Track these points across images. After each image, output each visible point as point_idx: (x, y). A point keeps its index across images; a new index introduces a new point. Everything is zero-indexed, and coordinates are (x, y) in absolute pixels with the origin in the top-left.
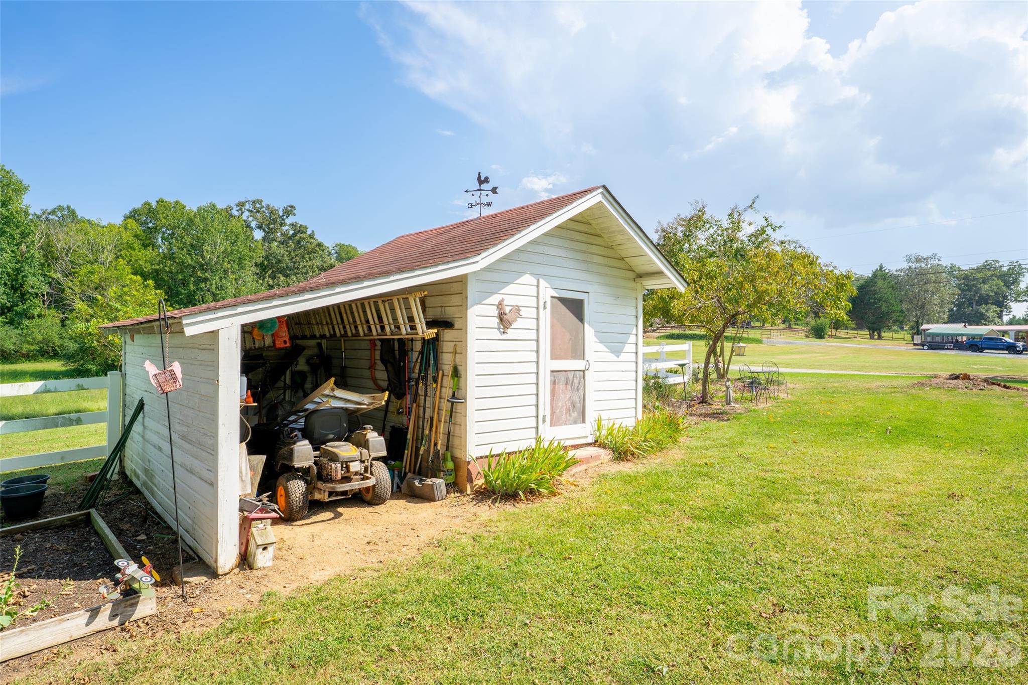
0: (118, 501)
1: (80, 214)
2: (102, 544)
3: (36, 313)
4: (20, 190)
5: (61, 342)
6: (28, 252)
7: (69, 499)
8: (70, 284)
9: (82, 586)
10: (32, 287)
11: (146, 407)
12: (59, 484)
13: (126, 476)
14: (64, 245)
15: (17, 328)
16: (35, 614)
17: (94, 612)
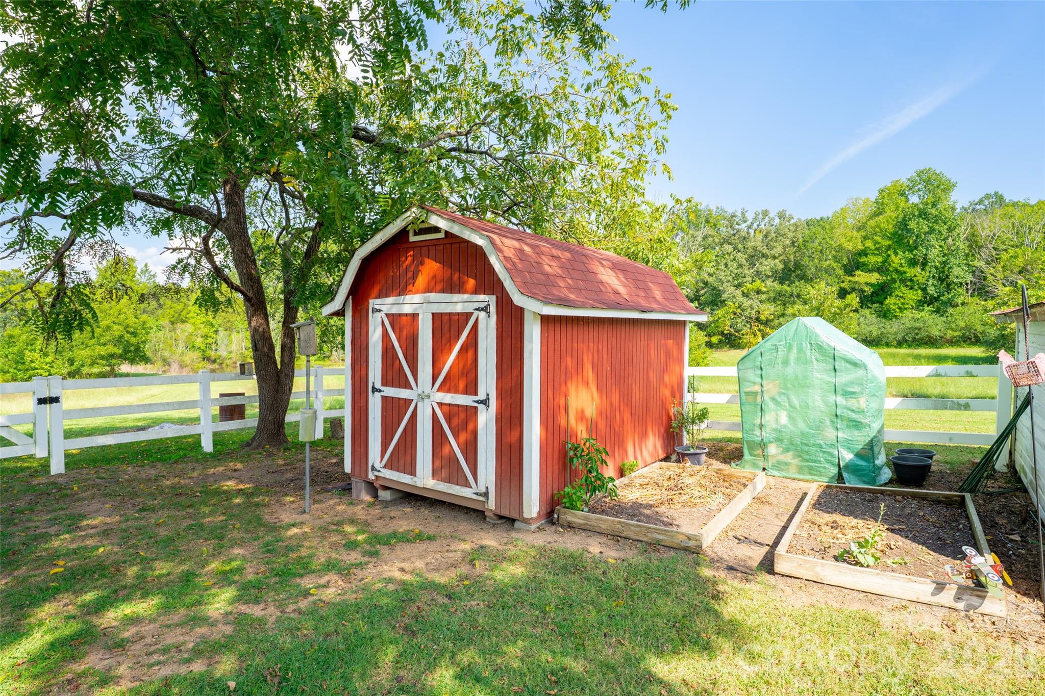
0: (1001, 494)
1: (1008, 198)
2: (971, 529)
3: (960, 302)
4: (948, 187)
5: (983, 328)
6: (954, 244)
7: (952, 479)
8: (992, 271)
9: (941, 560)
10: (957, 277)
11: (1035, 402)
12: (947, 463)
13: (1016, 472)
14: (989, 233)
15: (942, 316)
16: (894, 566)
17: (940, 587)
